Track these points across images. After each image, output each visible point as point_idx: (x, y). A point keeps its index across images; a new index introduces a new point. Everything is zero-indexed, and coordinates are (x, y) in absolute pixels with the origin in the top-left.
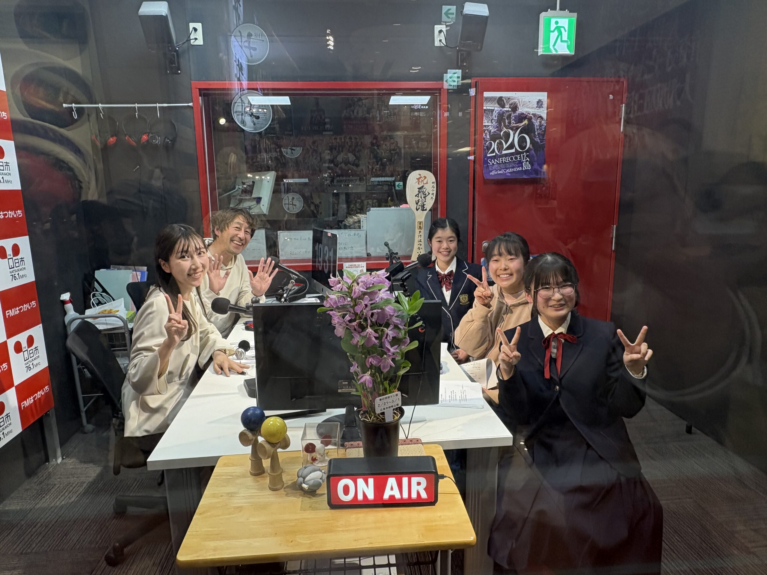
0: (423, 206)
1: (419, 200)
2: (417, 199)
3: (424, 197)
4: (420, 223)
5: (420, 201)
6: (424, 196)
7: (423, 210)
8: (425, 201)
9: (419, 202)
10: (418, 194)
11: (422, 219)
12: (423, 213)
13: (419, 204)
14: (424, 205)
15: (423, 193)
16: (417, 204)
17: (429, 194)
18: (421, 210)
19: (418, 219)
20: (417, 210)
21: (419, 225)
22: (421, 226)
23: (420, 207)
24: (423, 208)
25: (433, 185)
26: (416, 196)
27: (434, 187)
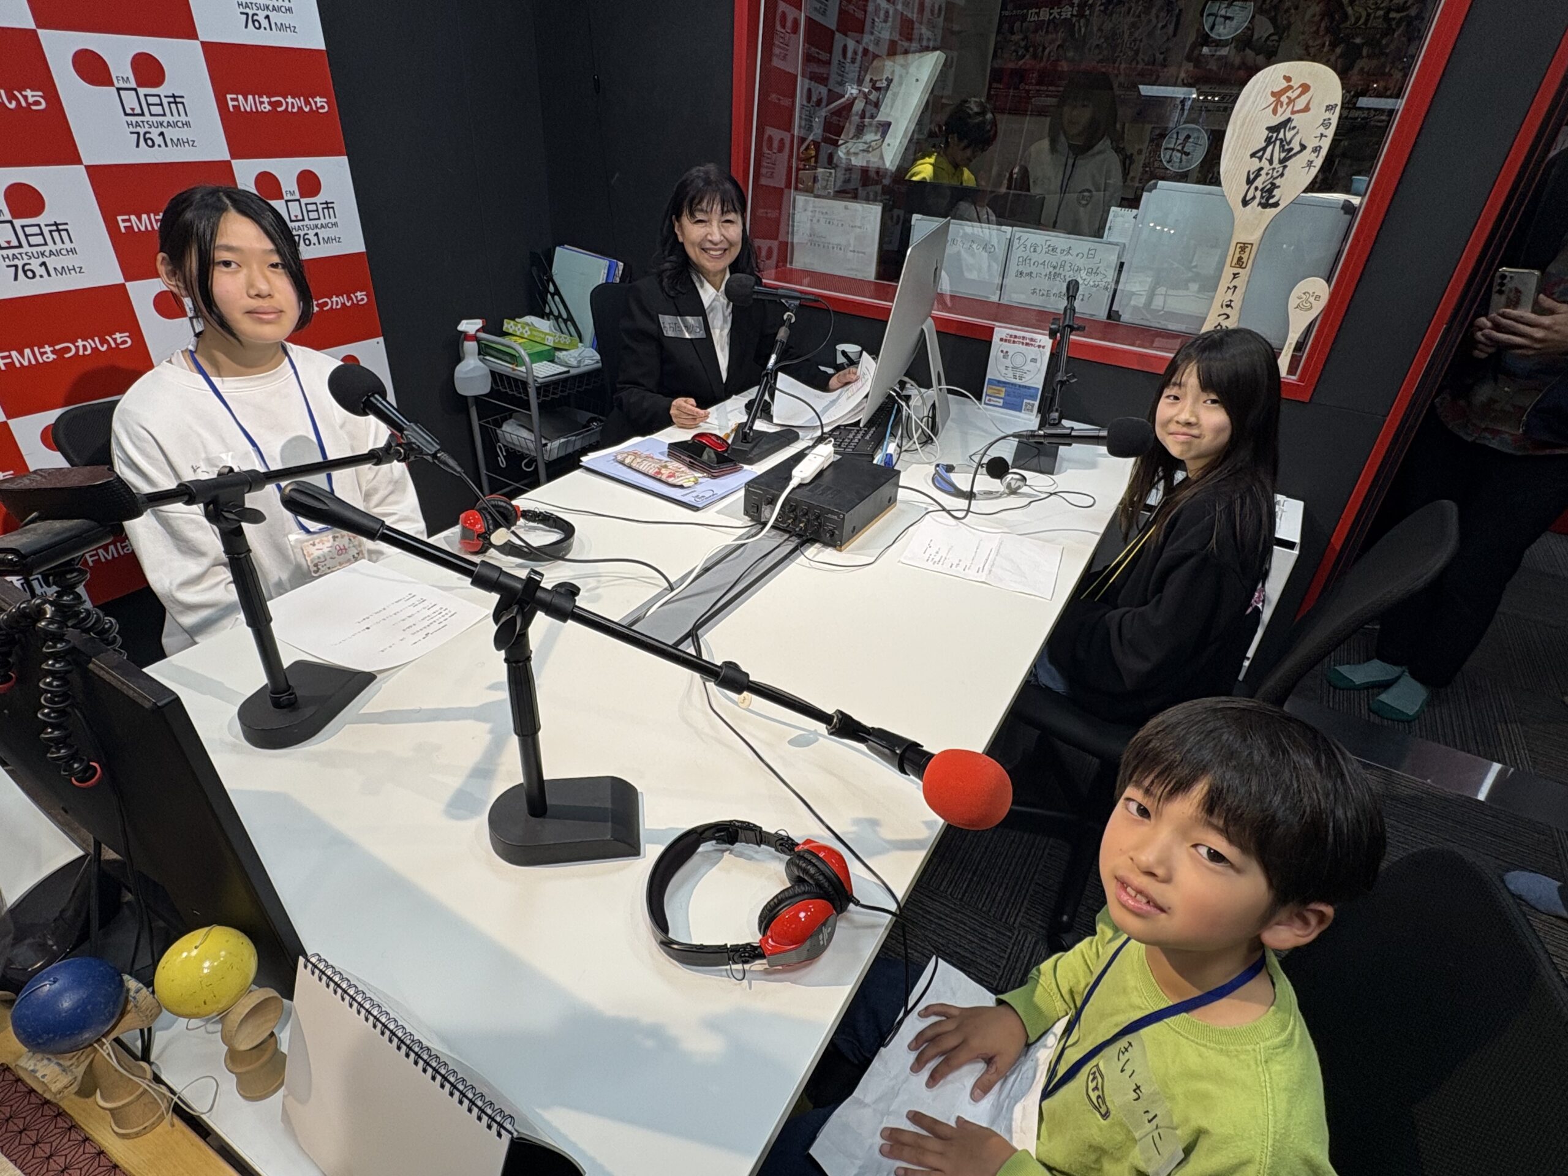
0: (1269, 191)
1: (1261, 169)
2: (1255, 164)
3: (1281, 162)
4: (1243, 249)
5: (1263, 173)
6: (1283, 155)
7: (1265, 205)
8: (1282, 175)
9: (1258, 175)
10: (1264, 149)
11: (1254, 237)
12: (1261, 213)
13: (1259, 183)
14: (1274, 186)
15: (1282, 146)
16: (1250, 182)
17: (1303, 147)
18: (1260, 204)
19: (1240, 236)
20: (1245, 203)
21: (1237, 255)
22: (1245, 256)
23: (1258, 194)
24: (1268, 200)
25: (1328, 115)
26: (1253, 155)
27: (1326, 124)
